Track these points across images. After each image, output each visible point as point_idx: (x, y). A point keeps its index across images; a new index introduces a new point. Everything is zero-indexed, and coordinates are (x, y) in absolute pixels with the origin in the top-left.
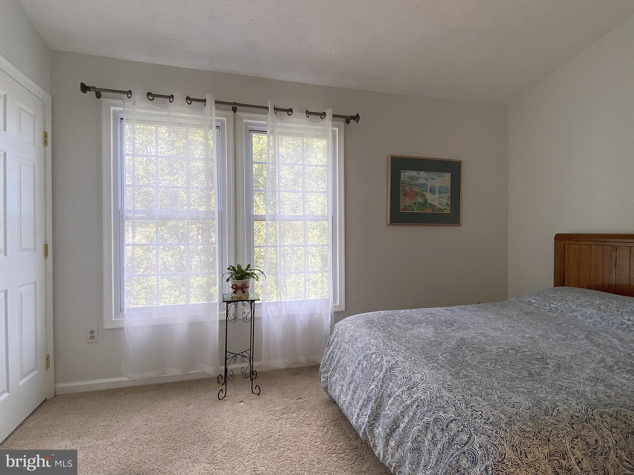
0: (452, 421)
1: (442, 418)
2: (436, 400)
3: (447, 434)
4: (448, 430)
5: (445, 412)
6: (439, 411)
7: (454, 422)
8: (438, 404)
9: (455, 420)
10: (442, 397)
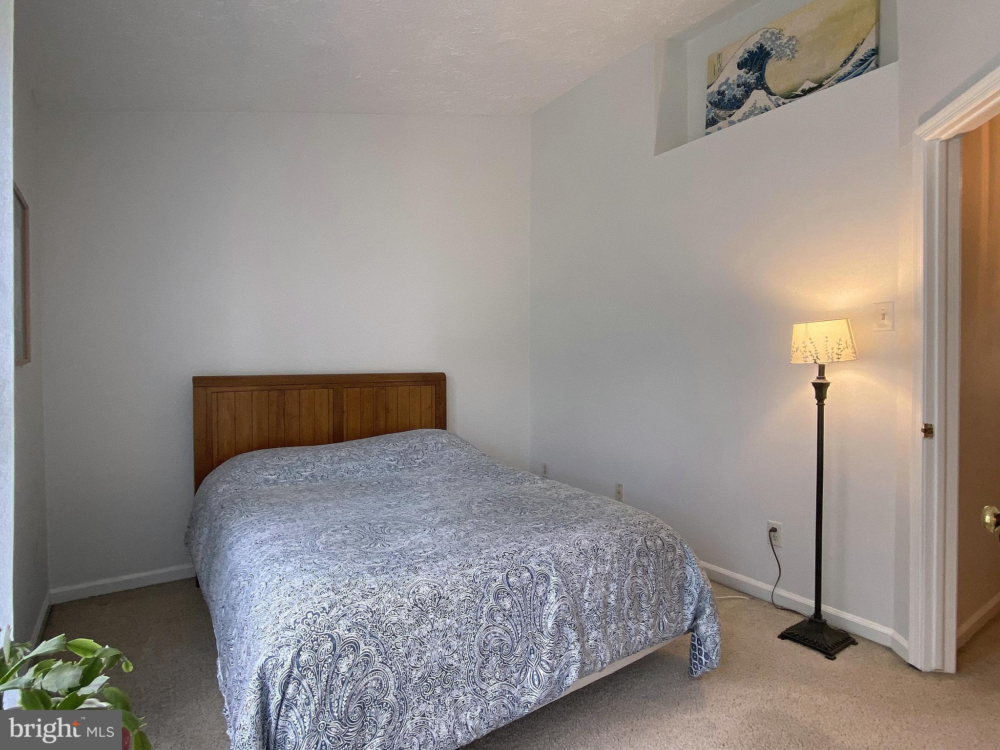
0: (507, 578)
1: (499, 586)
2: (476, 583)
3: (515, 591)
4: (512, 587)
5: (495, 580)
6: (490, 586)
7: (509, 576)
8: (481, 583)
9: (507, 574)
10: (475, 576)
